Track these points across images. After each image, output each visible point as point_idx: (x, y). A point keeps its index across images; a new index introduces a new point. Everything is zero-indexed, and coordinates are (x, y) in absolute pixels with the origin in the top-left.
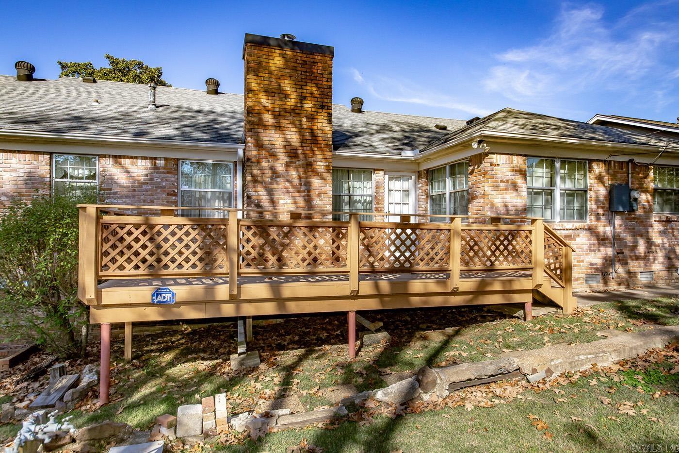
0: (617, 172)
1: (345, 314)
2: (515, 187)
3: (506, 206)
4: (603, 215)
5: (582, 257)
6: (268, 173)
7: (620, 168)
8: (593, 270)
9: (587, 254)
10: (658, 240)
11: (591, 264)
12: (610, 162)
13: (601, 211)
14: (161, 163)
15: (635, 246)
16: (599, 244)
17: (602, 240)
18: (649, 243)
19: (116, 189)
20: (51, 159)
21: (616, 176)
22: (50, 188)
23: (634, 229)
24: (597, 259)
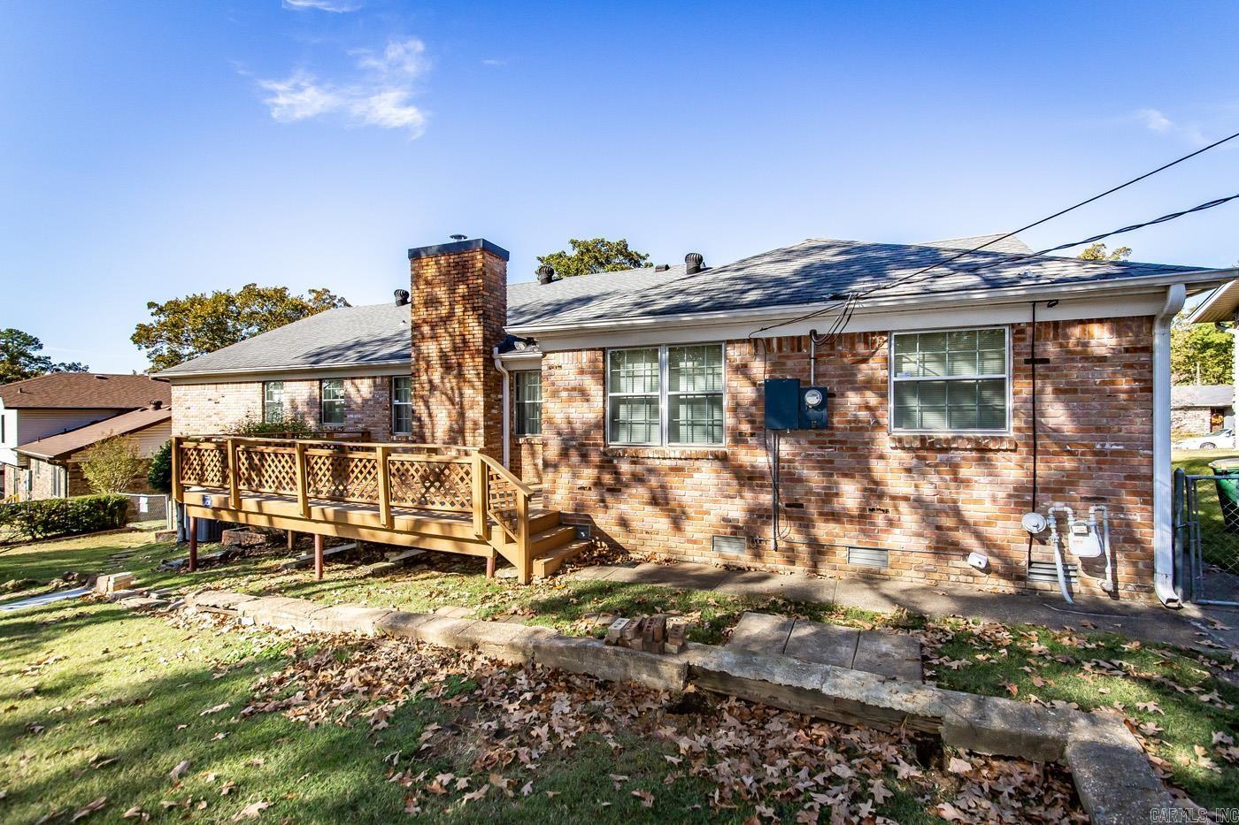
0: (788, 357)
1: (312, 536)
2: (583, 394)
3: (569, 423)
4: (752, 435)
5: (706, 506)
6: (427, 386)
7: (793, 350)
8: (729, 530)
9: (715, 502)
10: (898, 484)
11: (724, 520)
12: (769, 340)
13: (746, 428)
14: (378, 381)
15: (829, 495)
16: (742, 485)
17: (747, 478)
18: (874, 491)
19: (354, 406)
20: (321, 384)
21: (784, 364)
22: (321, 407)
23: (831, 462)
24: (736, 510)
